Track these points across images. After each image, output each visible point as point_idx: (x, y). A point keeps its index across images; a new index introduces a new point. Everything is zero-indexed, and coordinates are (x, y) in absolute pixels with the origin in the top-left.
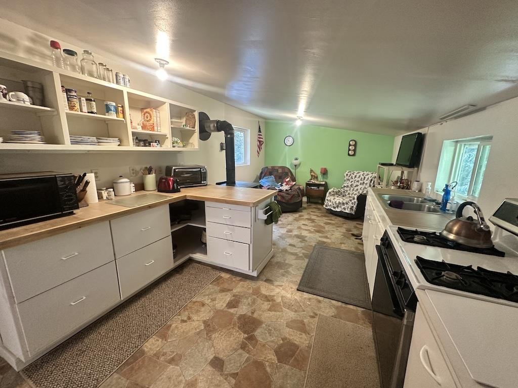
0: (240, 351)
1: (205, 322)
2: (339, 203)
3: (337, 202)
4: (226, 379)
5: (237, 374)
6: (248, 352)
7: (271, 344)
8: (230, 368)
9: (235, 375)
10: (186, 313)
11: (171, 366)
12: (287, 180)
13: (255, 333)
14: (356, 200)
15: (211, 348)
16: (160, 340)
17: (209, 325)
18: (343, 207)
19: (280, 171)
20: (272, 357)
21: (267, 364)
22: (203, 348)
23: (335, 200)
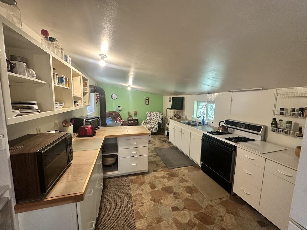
0: (177, 200)
1: (151, 200)
2: (150, 128)
3: (149, 128)
4: (184, 211)
5: (185, 207)
6: (180, 198)
7: (183, 191)
8: (181, 207)
9: (185, 208)
10: (138, 202)
11: (161, 223)
12: (119, 119)
13: (175, 191)
14: (157, 125)
15: (167, 207)
16: (142, 220)
17: (155, 200)
18: (152, 129)
19: (114, 114)
20: (188, 194)
21: (189, 197)
22: (164, 208)
23: (148, 127)
